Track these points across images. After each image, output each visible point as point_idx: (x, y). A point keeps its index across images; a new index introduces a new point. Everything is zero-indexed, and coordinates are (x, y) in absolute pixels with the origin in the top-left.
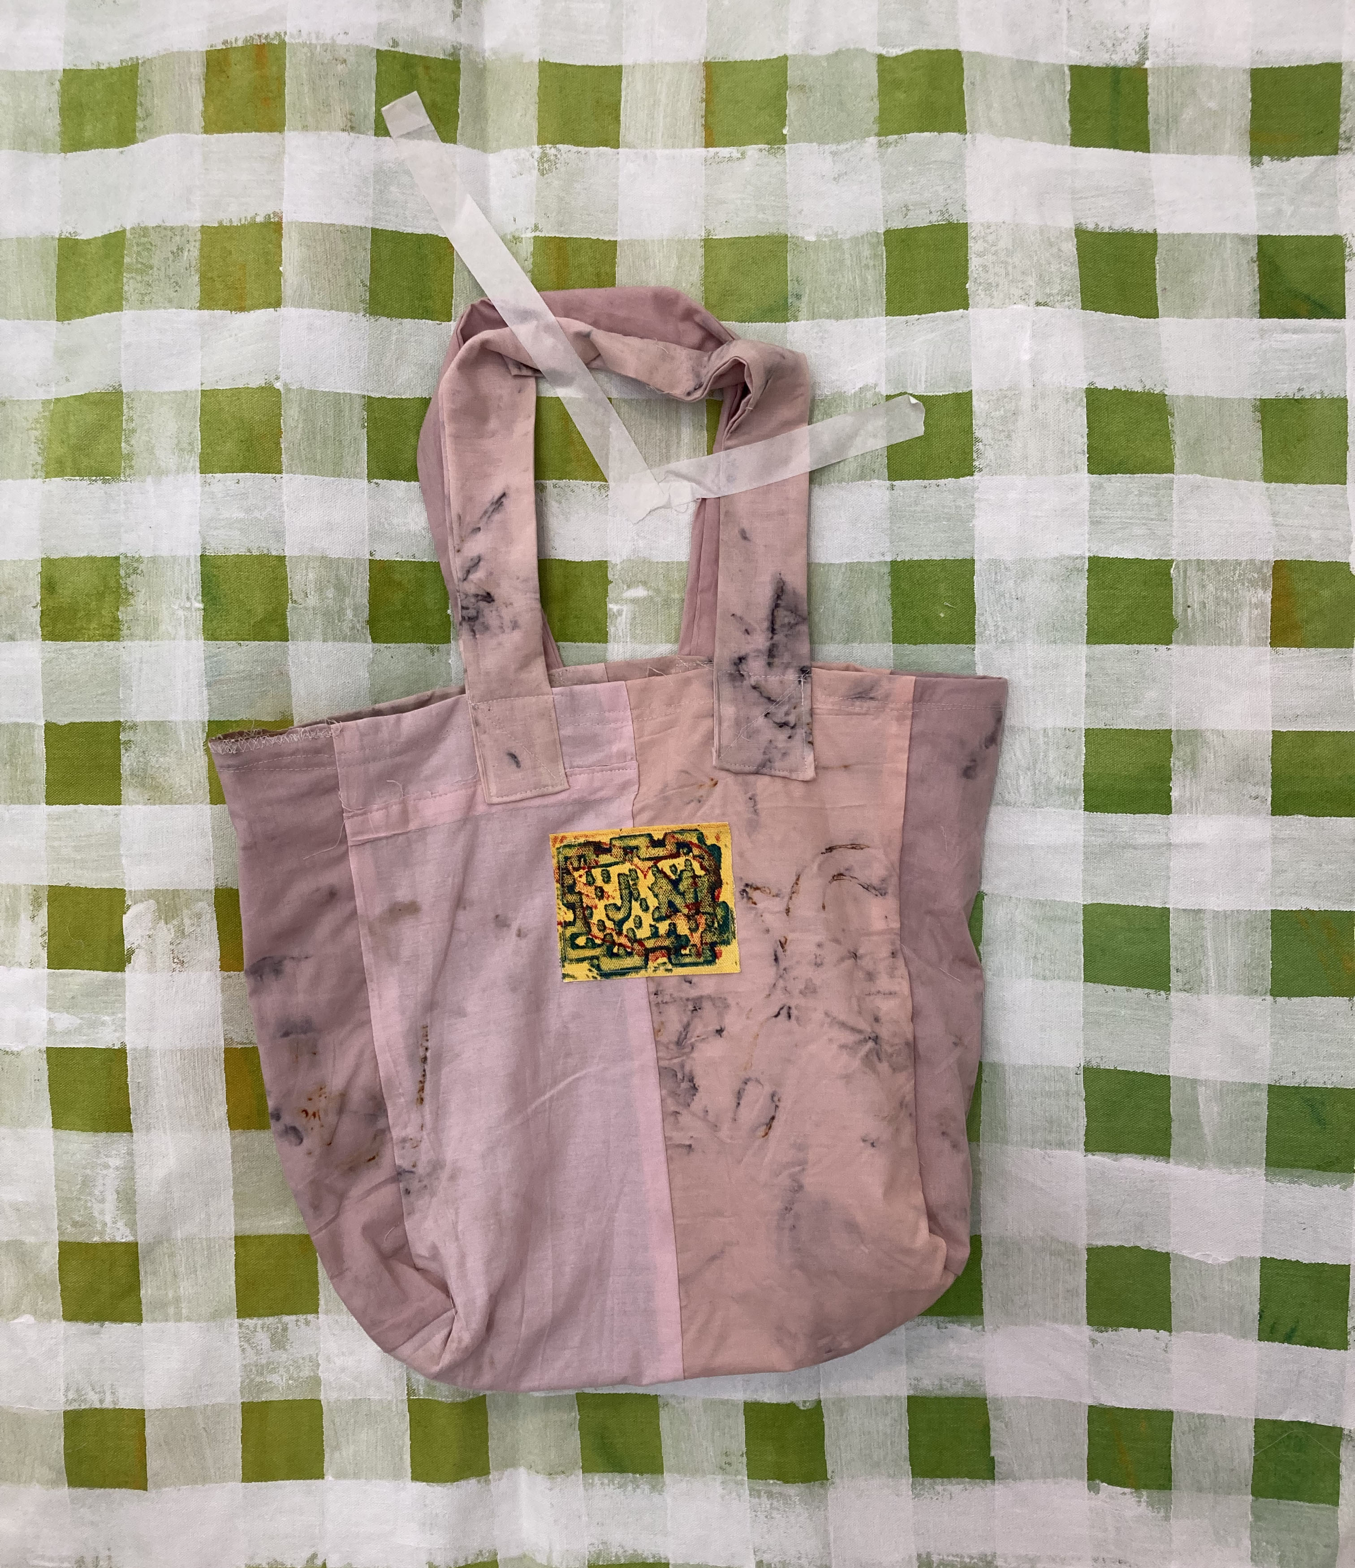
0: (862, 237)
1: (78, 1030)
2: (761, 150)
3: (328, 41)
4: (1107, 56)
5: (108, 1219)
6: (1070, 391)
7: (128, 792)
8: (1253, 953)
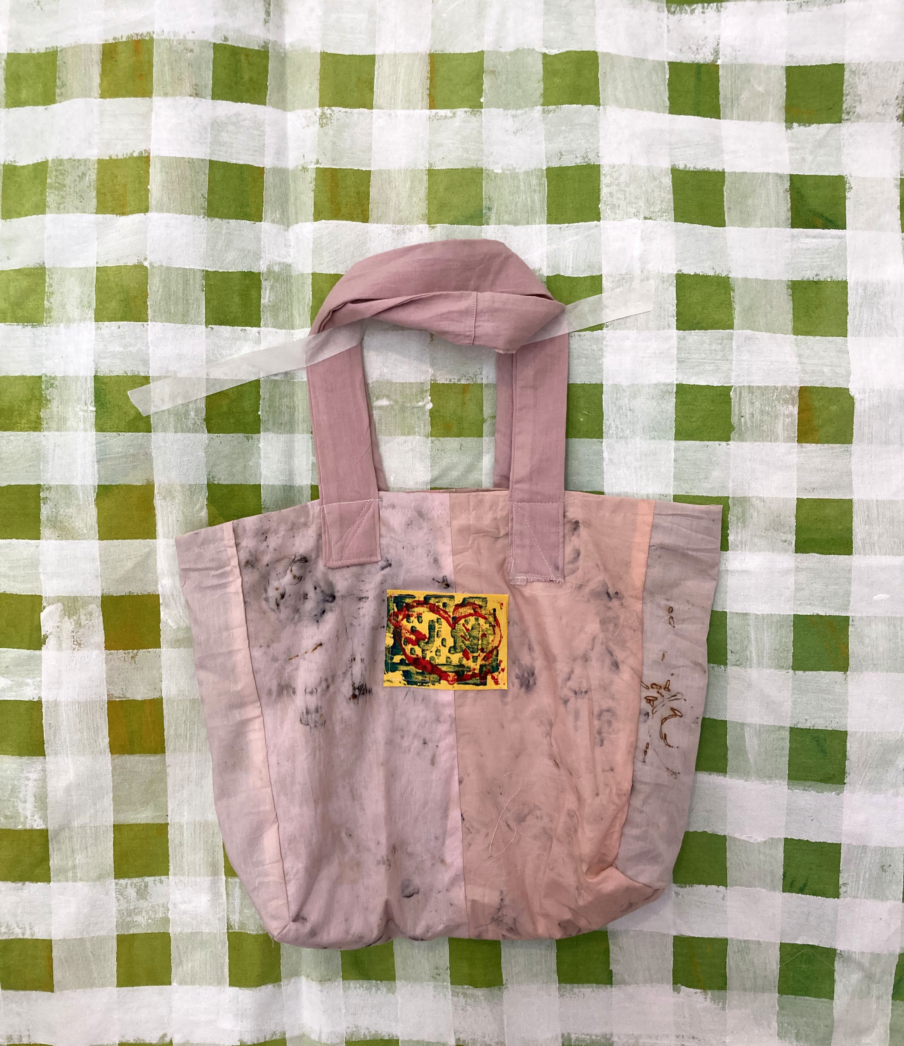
0: (532, 171)
1: (10, 688)
2: (466, 112)
3: (182, 38)
4: (693, 56)
5: (28, 814)
6: (666, 276)
7: (45, 531)
8: (781, 642)
